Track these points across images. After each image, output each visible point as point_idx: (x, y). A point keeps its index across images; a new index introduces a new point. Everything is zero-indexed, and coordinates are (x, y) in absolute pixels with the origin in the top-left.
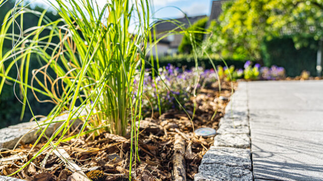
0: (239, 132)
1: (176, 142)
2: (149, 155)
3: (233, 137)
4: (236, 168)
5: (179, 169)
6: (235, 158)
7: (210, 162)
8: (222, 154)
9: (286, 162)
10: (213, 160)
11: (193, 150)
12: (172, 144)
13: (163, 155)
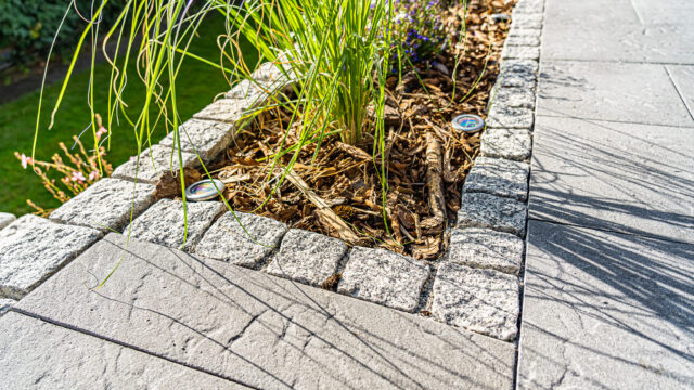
0: (517, 125)
1: (428, 151)
2: (398, 176)
3: (508, 136)
4: (508, 200)
5: (437, 200)
6: (507, 182)
7: (475, 188)
8: (492, 175)
9: (570, 191)
10: (480, 185)
11: (453, 163)
12: (424, 150)
13: (414, 173)
